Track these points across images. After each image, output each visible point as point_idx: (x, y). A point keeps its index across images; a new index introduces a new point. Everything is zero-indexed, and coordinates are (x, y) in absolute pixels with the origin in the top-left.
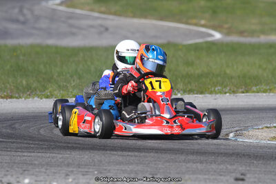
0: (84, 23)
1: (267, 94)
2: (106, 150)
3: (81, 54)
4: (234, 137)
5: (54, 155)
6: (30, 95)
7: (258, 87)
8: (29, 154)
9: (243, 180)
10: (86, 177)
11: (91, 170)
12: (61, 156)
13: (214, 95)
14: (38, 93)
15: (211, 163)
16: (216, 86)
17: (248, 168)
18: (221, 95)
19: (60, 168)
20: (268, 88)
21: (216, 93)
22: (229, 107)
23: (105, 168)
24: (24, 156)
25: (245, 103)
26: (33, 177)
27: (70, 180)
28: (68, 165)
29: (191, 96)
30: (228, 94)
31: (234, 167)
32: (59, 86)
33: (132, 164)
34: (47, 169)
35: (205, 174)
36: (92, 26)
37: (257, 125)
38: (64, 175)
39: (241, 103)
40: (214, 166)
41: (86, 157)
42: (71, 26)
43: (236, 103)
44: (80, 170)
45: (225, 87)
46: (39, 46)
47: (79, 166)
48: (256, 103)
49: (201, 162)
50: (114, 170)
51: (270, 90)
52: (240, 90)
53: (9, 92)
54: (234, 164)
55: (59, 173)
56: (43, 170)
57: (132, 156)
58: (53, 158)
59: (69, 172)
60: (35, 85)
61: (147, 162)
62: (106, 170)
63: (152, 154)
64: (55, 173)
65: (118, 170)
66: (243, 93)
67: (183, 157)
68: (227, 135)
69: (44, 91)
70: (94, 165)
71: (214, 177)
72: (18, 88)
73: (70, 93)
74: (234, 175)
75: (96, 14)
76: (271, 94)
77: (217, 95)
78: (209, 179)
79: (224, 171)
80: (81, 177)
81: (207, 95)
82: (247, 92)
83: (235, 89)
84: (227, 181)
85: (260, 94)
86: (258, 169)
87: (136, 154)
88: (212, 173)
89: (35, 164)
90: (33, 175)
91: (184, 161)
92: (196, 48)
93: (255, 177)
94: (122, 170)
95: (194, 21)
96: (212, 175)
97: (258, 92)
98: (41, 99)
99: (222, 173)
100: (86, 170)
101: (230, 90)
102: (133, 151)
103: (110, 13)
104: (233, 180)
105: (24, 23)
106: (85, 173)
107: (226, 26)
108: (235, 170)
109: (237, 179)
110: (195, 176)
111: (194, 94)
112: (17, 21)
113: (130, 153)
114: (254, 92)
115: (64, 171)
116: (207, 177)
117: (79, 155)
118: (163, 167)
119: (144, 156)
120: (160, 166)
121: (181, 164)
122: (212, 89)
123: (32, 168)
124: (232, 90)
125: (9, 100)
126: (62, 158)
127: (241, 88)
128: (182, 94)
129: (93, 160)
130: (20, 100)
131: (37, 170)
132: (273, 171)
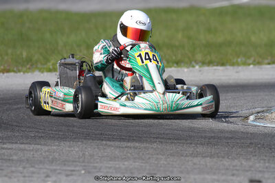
2: (102, 140)
4: (254, 121)
5: (39, 147)
6: (29, 68)
11: (77, 168)
12: (46, 148)
13: (236, 67)
14: (39, 66)
15: (223, 157)
16: (238, 57)
17: (267, 164)
18: (245, 67)
19: (41, 166)
21: (238, 65)
22: (252, 81)
23: (96, 165)
24: (3, 148)
28: (52, 161)
29: (210, 68)
30: (251, 66)
31: (251, 164)
33: (129, 159)
34: (24, 168)
35: (214, 174)
39: (266, 77)
40: (226, 162)
41: (77, 149)
44: (65, 168)
45: (249, 58)
47: (65, 163)
49: (211, 156)
52: (266, 61)
54: (250, 159)
55: (38, 173)
56: (21, 169)
57: (130, 148)
58: (37, 150)
59: (51, 170)
60: (36, 58)
61: (148, 157)
62: (95, 168)
63: (155, 145)
64: (33, 173)
65: (110, 168)
66: (269, 64)
68: (247, 118)
69: (46, 64)
70: (83, 162)
71: (223, 178)
74: (250, 175)
77: (240, 68)
79: (238, 168)
80: (65, 178)
81: (228, 67)
82: (273, 63)
83: (260, 60)
87: (137, 144)
88: (223, 172)
89: (12, 160)
90: (6, 176)
91: (191, 155)
96: (223, 174)
98: (42, 72)
99: (235, 172)
100: (73, 168)
101: (254, 61)
106: (69, 173)
108: (251, 167)
111: (214, 66)
113: (129, 144)
115: (45, 170)
116: (215, 177)
117: (70, 147)
118: (165, 163)
119: (145, 148)
120: (162, 162)
121: (187, 158)
122: (235, 60)
123: (8, 166)
124: (257, 61)
125: (5, 74)
126: (47, 151)
127: (267, 59)
128: (200, 67)
129: (84, 154)
130: (19, 74)
131: (13, 169)
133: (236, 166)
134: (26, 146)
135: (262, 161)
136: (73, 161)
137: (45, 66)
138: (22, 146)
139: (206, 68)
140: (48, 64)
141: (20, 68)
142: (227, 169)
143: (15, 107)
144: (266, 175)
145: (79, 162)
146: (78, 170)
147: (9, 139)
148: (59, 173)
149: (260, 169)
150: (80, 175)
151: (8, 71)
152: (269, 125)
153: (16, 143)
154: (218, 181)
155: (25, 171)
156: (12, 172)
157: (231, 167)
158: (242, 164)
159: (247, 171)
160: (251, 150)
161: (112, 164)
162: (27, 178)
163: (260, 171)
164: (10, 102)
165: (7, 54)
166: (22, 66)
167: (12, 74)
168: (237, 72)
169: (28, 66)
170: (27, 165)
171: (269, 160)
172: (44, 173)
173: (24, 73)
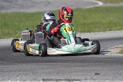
1: (120, 31)
3: (35, 16)
5: (14, 66)
6: (9, 37)
7: (115, 28)
8: (3, 66)
9: (99, 74)
10: (26, 76)
11: (29, 73)
12: (17, 66)
13: (95, 33)
15: (86, 67)
16: (96, 29)
17: (103, 68)
19: (15, 73)
20: (120, 28)
21: (96, 32)
22: (101, 38)
23: (36, 71)
25: (109, 36)
26: (2, 77)
27: (18, 78)
28: (19, 71)
29: (84, 33)
30: (102, 32)
33: (49, 68)
34: (9, 73)
35: (82, 72)
37: (112, 46)
38: (16, 76)
39: (107, 36)
40: (87, 68)
41: (29, 66)
43: (105, 36)
44: (24, 73)
45: (100, 29)
46: (16, 13)
47: (24, 71)
48: (114, 36)
49: (82, 66)
50: (40, 72)
51: (121, 29)
52: (107, 30)
54: (96, 67)
56: (7, 74)
57: (50, 65)
58: (13, 67)
59: (19, 74)
61: (57, 67)
62: (36, 72)
63: (60, 63)
64: (12, 75)
66: (109, 31)
67: (73, 64)
69: (15, 35)
70: (31, 70)
71: (85, 73)
72: (3, 34)
74: (95, 72)
76: (122, 31)
77: (97, 33)
78: (83, 74)
80: (24, 76)
81: (92, 33)
82: (111, 30)
84: (91, 75)
85: (116, 31)
86: (107, 68)
87: (53, 63)
89: (4, 71)
90: (2, 76)
91: (74, 66)
92: (90, 10)
93: (105, 73)
94: (44, 72)
96: (85, 72)
97: (115, 30)
98: (14, 38)
99: (90, 71)
100: (27, 73)
101: (103, 30)
102: (51, 62)
104: (94, 75)
105: (11, 2)
108: (97, 69)
109: (96, 74)
110: (77, 73)
112: (8, 1)
113: (49, 64)
114: (114, 30)
116: (82, 73)
117: (26, 65)
118: (63, 69)
119: (56, 65)
121: (72, 68)
122: (95, 30)
123: (2, 73)
124: (104, 30)
127: (108, 29)
128: (80, 33)
129: (32, 68)
130: (4, 39)
131: (4, 74)
132: (114, 69)
133: (91, 69)
134: (9, 66)
136: (27, 70)
137: (15, 36)
138: (7, 66)
139: (82, 34)
140: (17, 35)
142: (87, 70)
143: (4, 52)
144: (102, 72)
145: (30, 70)
147: (2, 64)
148: (22, 75)
149: (100, 70)
150: (30, 75)
153: (5, 65)
155: (9, 74)
156: (4, 75)
159: (95, 71)
161: (43, 71)
162: (10, 77)
163: (99, 71)
164: (2, 50)
166: (6, 36)
167: (2, 39)
168: (95, 35)
169: (8, 36)
170: (10, 73)
172: (16, 75)
173: (7, 39)
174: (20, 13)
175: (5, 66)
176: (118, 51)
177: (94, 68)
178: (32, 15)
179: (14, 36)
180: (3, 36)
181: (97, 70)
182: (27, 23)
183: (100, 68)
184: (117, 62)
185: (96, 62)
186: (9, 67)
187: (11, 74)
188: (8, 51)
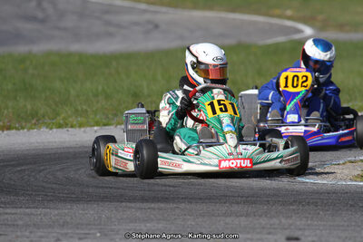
0: (126, 18)
2: (122, 202)
6: (35, 124)
8: (14, 211)
11: (92, 232)
12: (56, 212)
14: (47, 120)
15: (261, 216)
17: (309, 222)
19: (50, 230)
23: (113, 227)
24: (6, 213)
28: (64, 225)
31: (291, 222)
32: (77, 110)
33: (152, 220)
34: (31, 232)
35: (248, 233)
36: (136, 24)
37: (339, 158)
38: (54, 240)
40: (263, 221)
41: (92, 212)
42: (108, 23)
44: (77, 231)
47: (78, 226)
49: (247, 215)
50: (125, 230)
53: (6, 121)
54: (292, 216)
55: (47, 237)
56: (27, 234)
57: (154, 209)
58: (45, 215)
59: (62, 234)
60: (43, 111)
61: (173, 217)
62: (112, 230)
63: (183, 205)
64: (42, 237)
67: (224, 209)
70: (100, 224)
71: (258, 236)
72: (19, 116)
73: (90, 120)
74: (288, 233)
75: (143, 6)
79: (276, 226)
80: (77, 241)
84: (276, 241)
86: (322, 223)
87: (162, 205)
88: (258, 230)
89: (17, 225)
90: (11, 241)
91: (225, 215)
93: (316, 235)
95: (277, 12)
96: (258, 233)
98: (51, 129)
99: (271, 230)
100: (87, 232)
102: (159, 201)
103: (162, 4)
104: (284, 241)
105: (43, 21)
106: (82, 236)
107: (320, 17)
108: (291, 225)
109: (289, 239)
112: (33, 19)
113: (153, 205)
115: (55, 234)
116: (249, 236)
117: (83, 210)
118: (193, 223)
119: (171, 209)
120: (189, 223)
121: (218, 218)
123: (12, 231)
125: (5, 132)
126: (57, 215)
129: (100, 217)
130: (22, 131)
131: (19, 234)
132: (343, 226)
133: (274, 224)
134: (33, 211)
135: (304, 219)
136: (87, 225)
137: (54, 121)
138: (27, 210)
140: (58, 118)
141: (24, 124)
142: (263, 228)
143: (19, 169)
144: (307, 233)
145: (94, 225)
146: (93, 234)
147: (13, 204)
148: (71, 237)
149: (301, 227)
150: (95, 239)
151: (9, 128)
152: (319, 182)
153: (21, 207)
154: (251, 239)
155: (32, 235)
156: (17, 237)
157: (269, 226)
158: (281, 222)
159: (286, 229)
160: (294, 207)
161: (132, 226)
163: (300, 229)
164: (12, 163)
165: (7, 108)
166: (26, 122)
167: (14, 131)
169: (33, 122)
170: (35, 230)
171: (312, 218)
172: (54, 237)
173: (29, 130)
174: (70, 55)
175: (22, 210)
176: (356, 173)
177: (283, 221)
178: (107, 60)
179: (49, 121)
180: (19, 122)
181: (293, 227)
182: (88, 84)
183: (303, 222)
184: (351, 206)
185: (291, 204)
186: (32, 214)
187: (40, 234)
188: (31, 166)
